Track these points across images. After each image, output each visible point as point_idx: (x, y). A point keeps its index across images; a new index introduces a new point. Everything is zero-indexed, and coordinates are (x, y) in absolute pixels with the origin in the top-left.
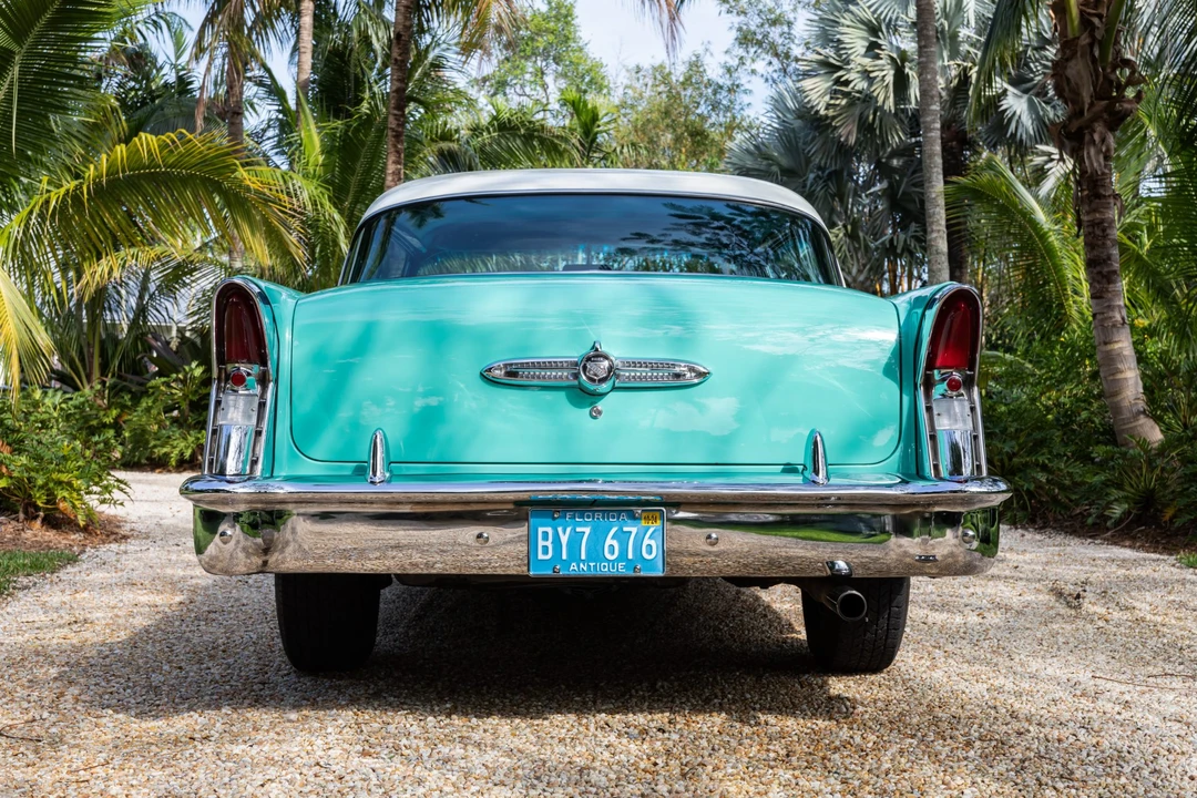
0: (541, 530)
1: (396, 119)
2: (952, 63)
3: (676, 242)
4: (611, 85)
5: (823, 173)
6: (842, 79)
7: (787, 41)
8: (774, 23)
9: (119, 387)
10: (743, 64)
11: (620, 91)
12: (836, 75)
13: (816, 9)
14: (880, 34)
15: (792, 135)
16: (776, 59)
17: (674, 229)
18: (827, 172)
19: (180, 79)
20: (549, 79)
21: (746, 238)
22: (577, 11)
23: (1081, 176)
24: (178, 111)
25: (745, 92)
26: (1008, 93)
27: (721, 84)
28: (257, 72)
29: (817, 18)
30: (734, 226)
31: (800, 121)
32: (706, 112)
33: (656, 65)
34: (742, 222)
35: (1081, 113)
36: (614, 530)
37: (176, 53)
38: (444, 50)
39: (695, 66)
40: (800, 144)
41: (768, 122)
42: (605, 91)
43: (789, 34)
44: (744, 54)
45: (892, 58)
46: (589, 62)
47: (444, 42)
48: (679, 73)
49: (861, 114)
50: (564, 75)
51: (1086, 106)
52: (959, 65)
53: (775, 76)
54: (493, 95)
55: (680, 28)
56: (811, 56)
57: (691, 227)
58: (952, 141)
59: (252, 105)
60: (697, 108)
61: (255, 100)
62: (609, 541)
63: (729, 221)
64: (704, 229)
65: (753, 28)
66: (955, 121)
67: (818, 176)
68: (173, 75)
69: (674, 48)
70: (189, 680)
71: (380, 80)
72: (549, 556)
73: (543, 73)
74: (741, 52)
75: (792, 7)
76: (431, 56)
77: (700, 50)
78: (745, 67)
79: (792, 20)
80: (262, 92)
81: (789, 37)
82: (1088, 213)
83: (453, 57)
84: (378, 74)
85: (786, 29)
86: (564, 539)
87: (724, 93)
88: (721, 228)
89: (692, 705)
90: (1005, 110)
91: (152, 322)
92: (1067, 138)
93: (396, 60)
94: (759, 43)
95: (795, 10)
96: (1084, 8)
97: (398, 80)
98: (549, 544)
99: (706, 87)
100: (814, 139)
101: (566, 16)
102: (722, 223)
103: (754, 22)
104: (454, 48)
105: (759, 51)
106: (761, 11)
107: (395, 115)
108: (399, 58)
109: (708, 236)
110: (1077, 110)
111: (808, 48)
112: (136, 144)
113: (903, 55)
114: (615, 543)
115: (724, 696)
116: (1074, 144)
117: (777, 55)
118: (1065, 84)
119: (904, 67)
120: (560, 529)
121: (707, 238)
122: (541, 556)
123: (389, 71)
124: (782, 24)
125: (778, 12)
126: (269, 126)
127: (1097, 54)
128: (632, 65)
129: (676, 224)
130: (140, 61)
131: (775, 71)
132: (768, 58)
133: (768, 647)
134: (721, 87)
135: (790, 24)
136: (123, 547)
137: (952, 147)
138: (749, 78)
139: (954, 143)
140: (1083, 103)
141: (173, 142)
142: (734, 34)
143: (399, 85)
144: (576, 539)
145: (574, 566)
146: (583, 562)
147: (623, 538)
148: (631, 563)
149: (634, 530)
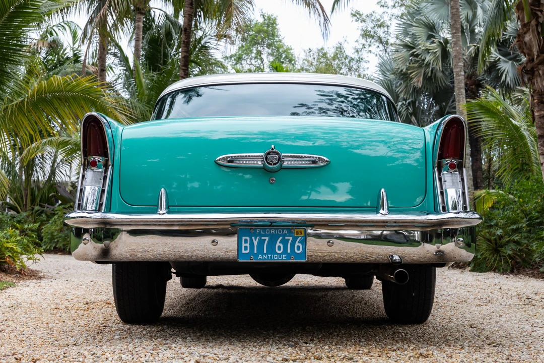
0: (244, 238)
1: (184, 71)
2: (471, 45)
3: (321, 109)
4: (296, 59)
5: (406, 102)
6: (415, 54)
7: (386, 36)
8: (380, 26)
9: (40, 211)
10: (365, 47)
11: (301, 62)
12: (411, 52)
13: (401, 18)
14: (434, 30)
15: (389, 82)
16: (381, 45)
17: (320, 102)
18: (408, 101)
19: (75, 55)
20: (264, 56)
21: (355, 108)
22: (278, 22)
23: (533, 92)
24: (73, 70)
25: (365, 62)
26: (501, 60)
27: (353, 58)
28: (113, 50)
29: (402, 23)
30: (348, 101)
31: (393, 75)
32: (345, 72)
33: (320, 48)
34: (353, 98)
35: (533, 60)
36: (281, 238)
37: (73, 42)
38: (209, 39)
39: (340, 49)
40: (394, 87)
41: (377, 77)
42: (293, 62)
43: (388, 32)
44: (365, 43)
45: (440, 42)
46: (285, 47)
47: (209, 35)
48: (331, 53)
49: (425, 71)
50: (272, 55)
51: (535, 57)
52: (475, 46)
53: (381, 53)
54: (235, 65)
55: (329, 25)
56: (398, 42)
57: (328, 101)
58: (472, 85)
59: (111, 68)
60: (340, 70)
61: (113, 66)
62: (278, 244)
63: (346, 98)
64: (334, 102)
65: (370, 29)
66: (473, 75)
67: (403, 104)
68: (72, 53)
69: (327, 35)
70: (68, 326)
71: (177, 54)
72: (248, 251)
73: (261, 53)
74: (363, 41)
75: (389, 18)
76: (203, 42)
77: (342, 41)
78: (365, 49)
79: (389, 25)
80: (117, 61)
81: (387, 33)
82: (538, 111)
83: (213, 42)
84: (176, 51)
85: (386, 29)
86: (256, 243)
87: (354, 62)
88: (343, 102)
89: (323, 335)
90: (500, 69)
91: (58, 179)
92: (526, 73)
93: (184, 41)
94: (373, 37)
95: (390, 19)
96: (533, 7)
97: (185, 52)
98: (248, 245)
99: (345, 59)
100: (401, 84)
101: (273, 24)
102: (342, 99)
103: (370, 25)
104: (214, 37)
105: (373, 41)
106: (373, 20)
107: (183, 69)
108: (185, 41)
109: (336, 106)
110: (531, 58)
111: (397, 38)
112: (52, 80)
113: (446, 41)
114: (281, 245)
115: (340, 332)
116: (529, 76)
117: (381, 42)
118: (524, 46)
119: (447, 47)
120: (253, 238)
121: (336, 107)
122: (244, 251)
123: (180, 50)
124: (384, 27)
125: (382, 21)
126: (119, 77)
127: (540, 30)
128: (307, 48)
129: (320, 99)
130: (55, 47)
131: (381, 51)
132: (377, 44)
133: (366, 315)
134: (353, 59)
135: (388, 27)
136: (39, 281)
137: (472, 89)
138: (367, 55)
139: (474, 86)
140: (534, 55)
141: (70, 80)
142: (360, 32)
143: (186, 54)
144: (261, 243)
145: (260, 257)
146: (265, 254)
147: (285, 242)
148: (289, 255)
149: (291, 238)
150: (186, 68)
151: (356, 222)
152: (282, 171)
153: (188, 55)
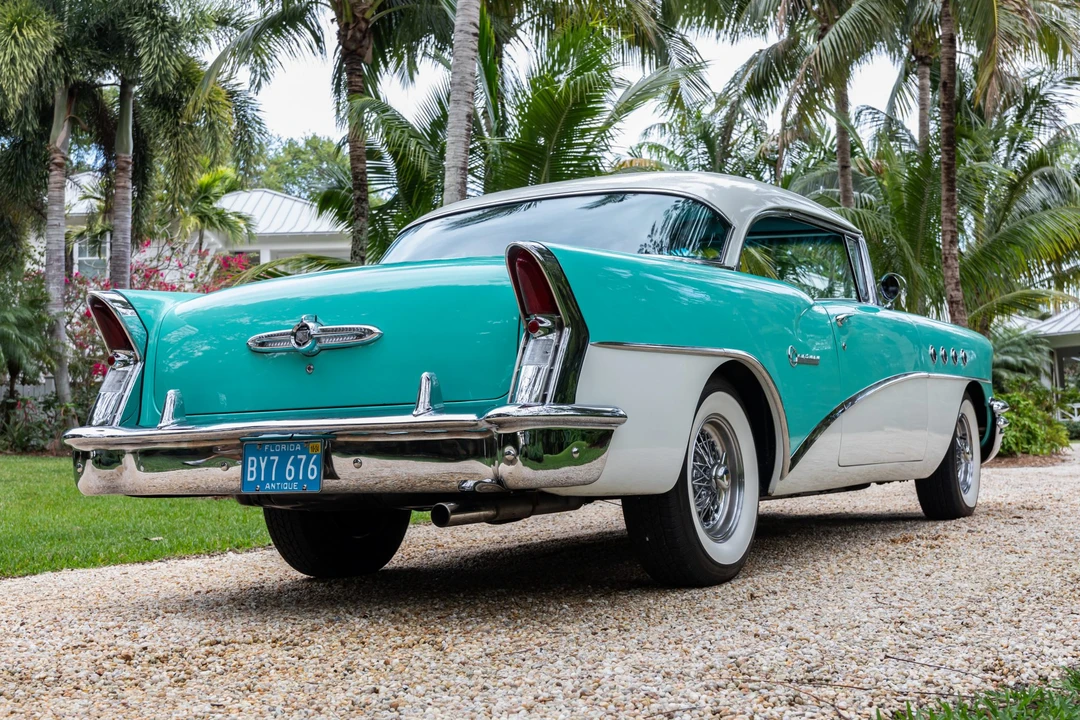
0: (250, 459)
36: (292, 458)
62: (289, 467)
72: (253, 479)
86: (263, 465)
98: (254, 469)
108: (946, 102)
114: (292, 468)
120: (261, 458)
122: (249, 479)
143: (947, 125)
144: (270, 464)
145: (268, 486)
146: (274, 482)
147: (296, 463)
148: (301, 483)
149: (304, 457)
150: (950, 148)
151: (387, 429)
152: (323, 353)
153: (952, 125)
